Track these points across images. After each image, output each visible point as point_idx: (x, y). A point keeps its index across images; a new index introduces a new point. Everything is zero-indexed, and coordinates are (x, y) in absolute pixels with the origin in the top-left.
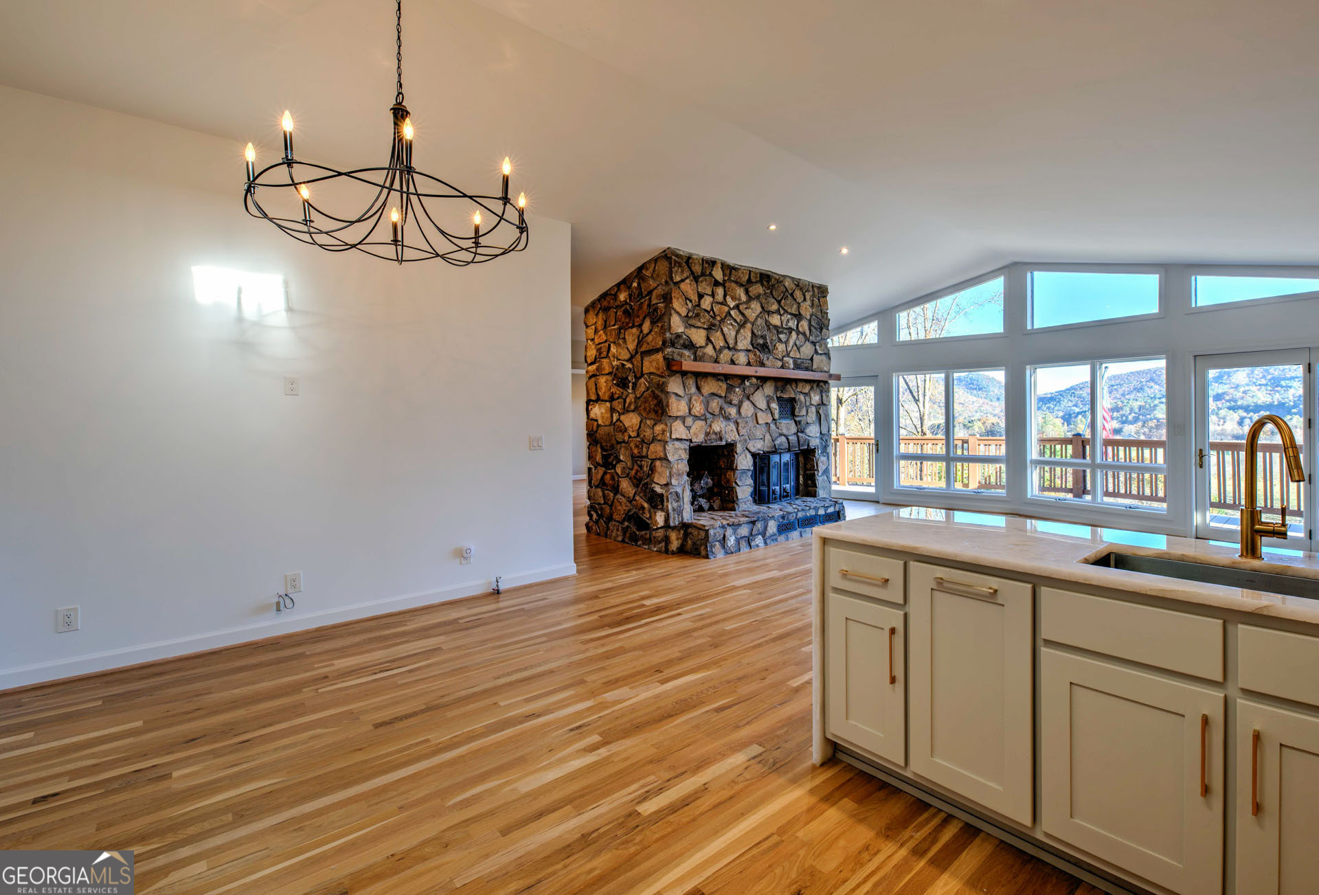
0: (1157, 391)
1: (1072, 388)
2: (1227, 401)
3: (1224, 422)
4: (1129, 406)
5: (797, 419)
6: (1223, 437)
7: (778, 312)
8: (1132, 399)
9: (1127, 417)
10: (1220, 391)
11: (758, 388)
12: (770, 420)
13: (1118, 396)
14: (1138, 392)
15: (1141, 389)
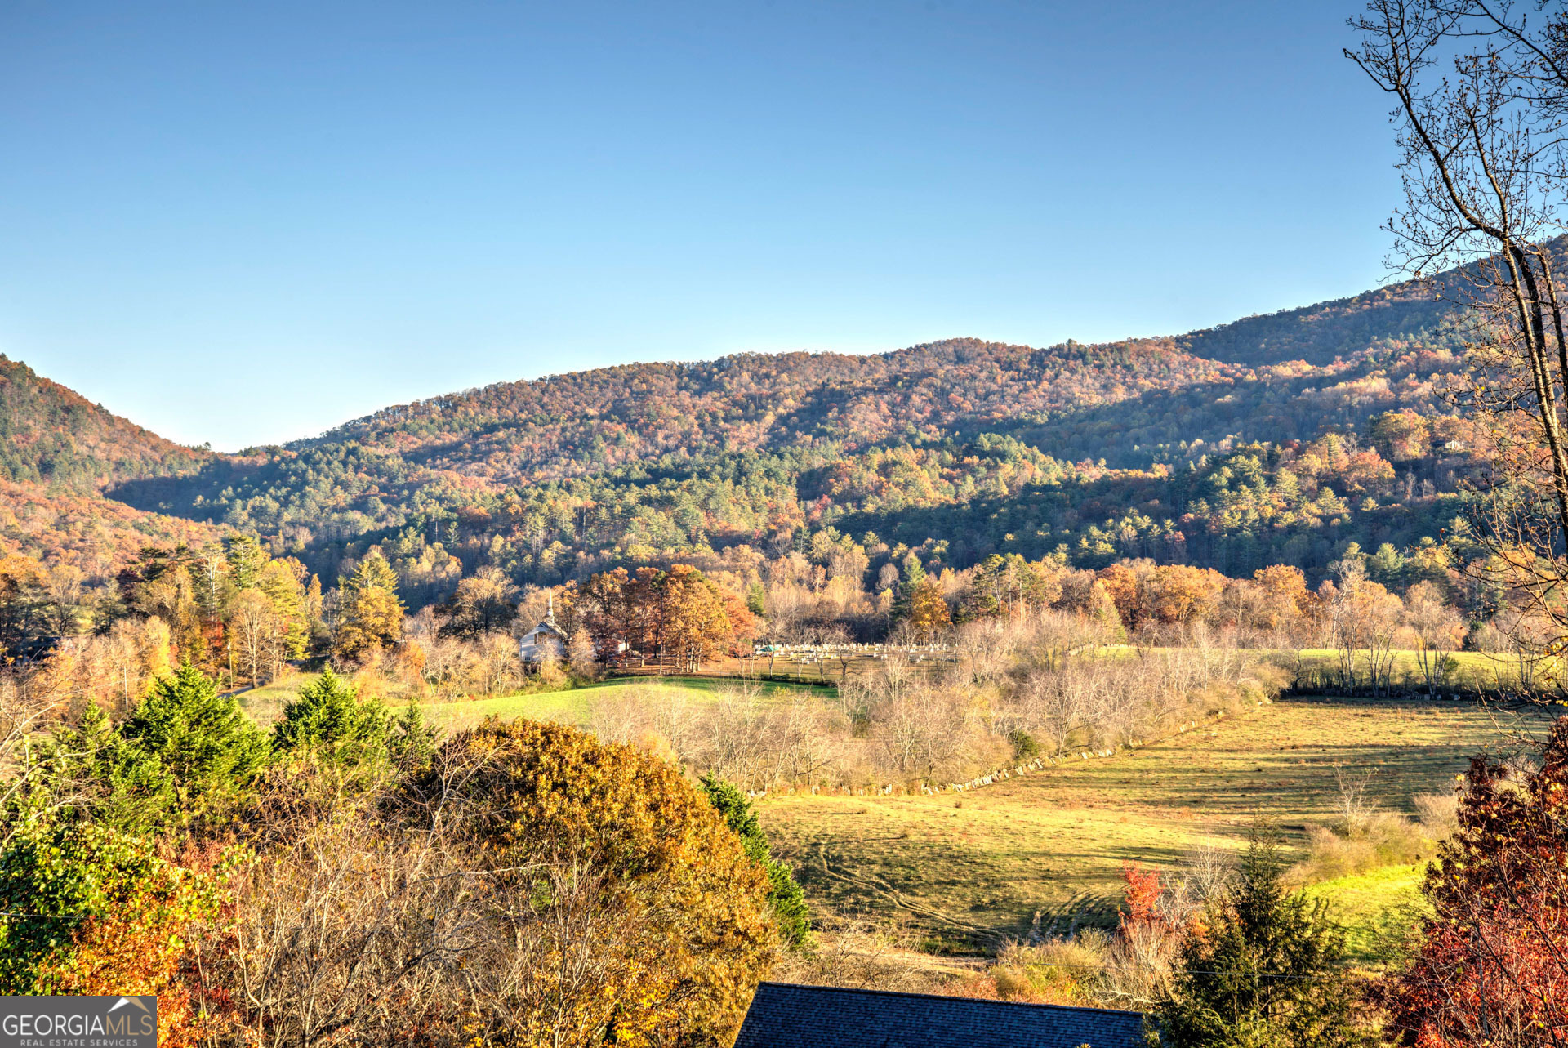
0: (633, 456)
1: (351, 432)
2: (839, 500)
3: (828, 577)
4: (545, 510)
6: (821, 632)
8: (553, 484)
9: (537, 556)
10: (818, 462)
13: (511, 471)
14: (578, 457)
15: (588, 445)
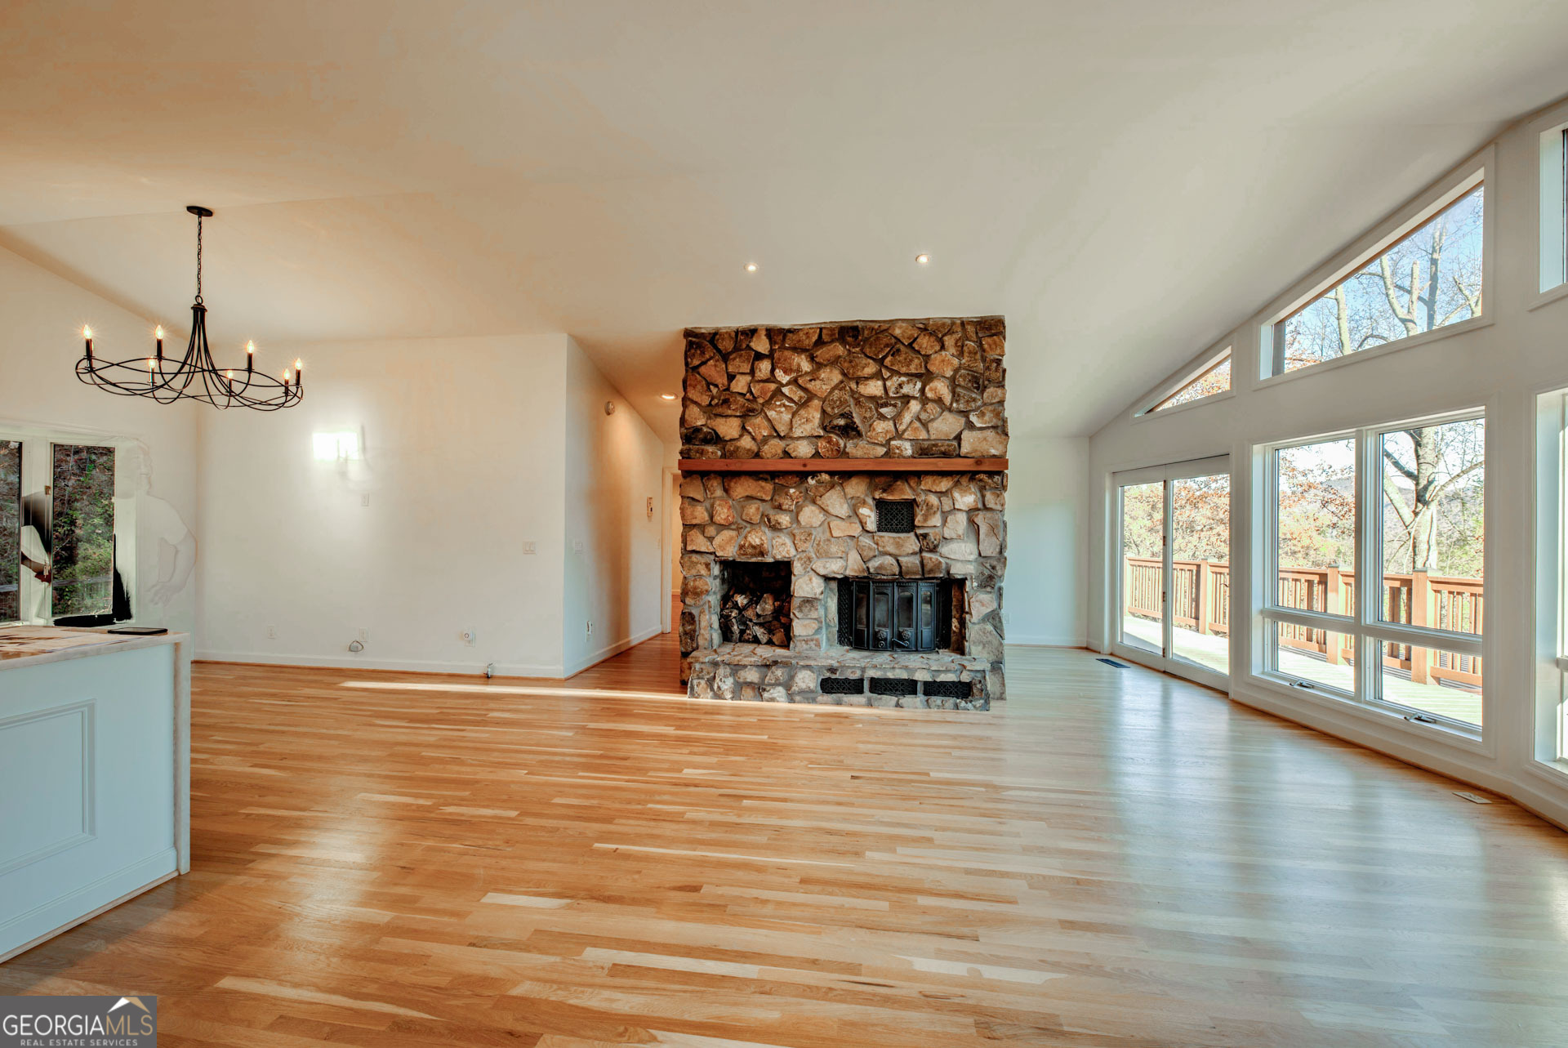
5: (919, 531)
7: (878, 375)
11: (832, 487)
12: (856, 530)
